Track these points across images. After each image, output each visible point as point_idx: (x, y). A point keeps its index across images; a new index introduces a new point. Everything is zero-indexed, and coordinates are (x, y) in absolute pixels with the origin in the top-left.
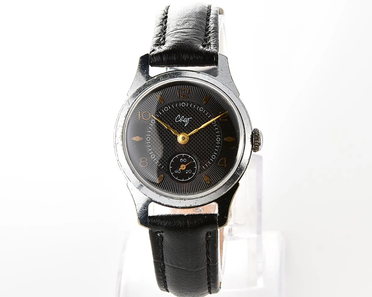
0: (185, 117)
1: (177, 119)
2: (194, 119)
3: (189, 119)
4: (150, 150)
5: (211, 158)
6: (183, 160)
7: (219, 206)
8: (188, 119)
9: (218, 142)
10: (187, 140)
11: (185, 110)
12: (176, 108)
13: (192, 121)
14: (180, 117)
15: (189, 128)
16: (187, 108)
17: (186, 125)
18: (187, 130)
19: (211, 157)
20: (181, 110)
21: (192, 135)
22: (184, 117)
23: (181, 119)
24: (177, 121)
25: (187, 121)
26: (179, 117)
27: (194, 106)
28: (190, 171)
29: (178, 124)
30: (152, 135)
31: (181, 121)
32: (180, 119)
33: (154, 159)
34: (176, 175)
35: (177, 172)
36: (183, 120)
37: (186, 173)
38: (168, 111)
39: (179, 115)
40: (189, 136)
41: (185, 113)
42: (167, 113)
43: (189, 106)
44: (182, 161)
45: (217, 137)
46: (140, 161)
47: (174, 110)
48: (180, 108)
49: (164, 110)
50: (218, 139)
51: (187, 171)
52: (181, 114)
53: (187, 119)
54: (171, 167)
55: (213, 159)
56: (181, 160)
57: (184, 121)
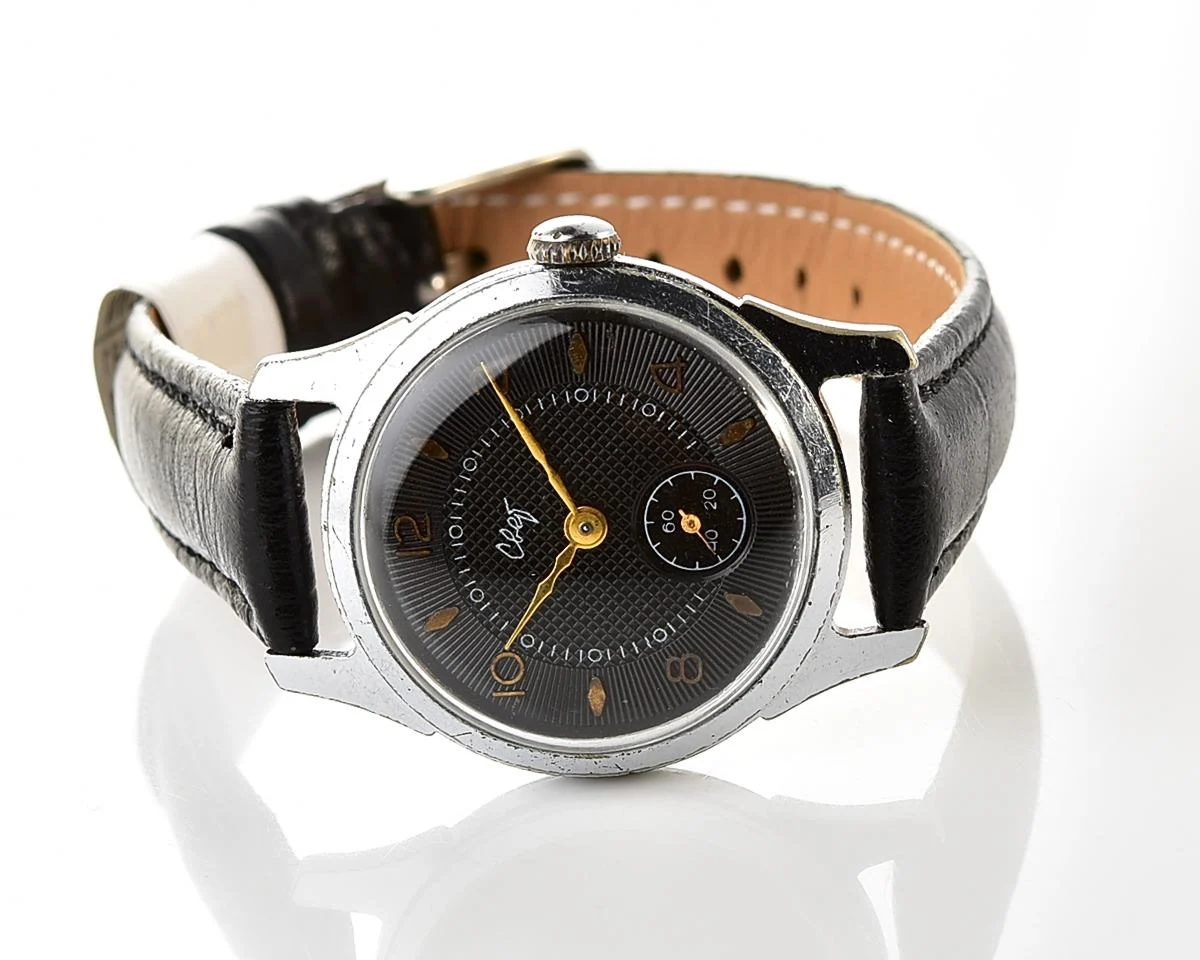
0: (504, 524)
1: (512, 555)
2: (508, 488)
3: (511, 509)
4: (636, 649)
5: (655, 418)
6: (666, 522)
7: (831, 375)
8: (510, 512)
9: (591, 394)
10: (590, 515)
11: (475, 524)
12: (470, 559)
13: (515, 495)
14: (505, 541)
15: (545, 507)
16: (467, 518)
17: (535, 521)
18: (551, 514)
19: (649, 418)
20: (476, 538)
21: (571, 493)
22: (503, 527)
23: (514, 540)
24: (520, 554)
25: (519, 517)
26: (502, 547)
27: (460, 493)
28: (709, 494)
29: (532, 549)
30: (580, 643)
31: (517, 539)
32: (512, 543)
33: (669, 631)
34: (725, 546)
35: (714, 543)
36: (513, 530)
37: (715, 508)
38: (485, 587)
39: (498, 546)
40: (577, 505)
41: (489, 524)
42: (494, 592)
43: (459, 512)
44: (670, 528)
45: (573, 401)
46: (682, 681)
47: (478, 565)
48: (469, 545)
49: (481, 605)
50: (581, 395)
51: (708, 505)
52: (490, 537)
53: (512, 515)
54: (695, 567)
55: (658, 413)
56: (667, 531)
57: (518, 528)
